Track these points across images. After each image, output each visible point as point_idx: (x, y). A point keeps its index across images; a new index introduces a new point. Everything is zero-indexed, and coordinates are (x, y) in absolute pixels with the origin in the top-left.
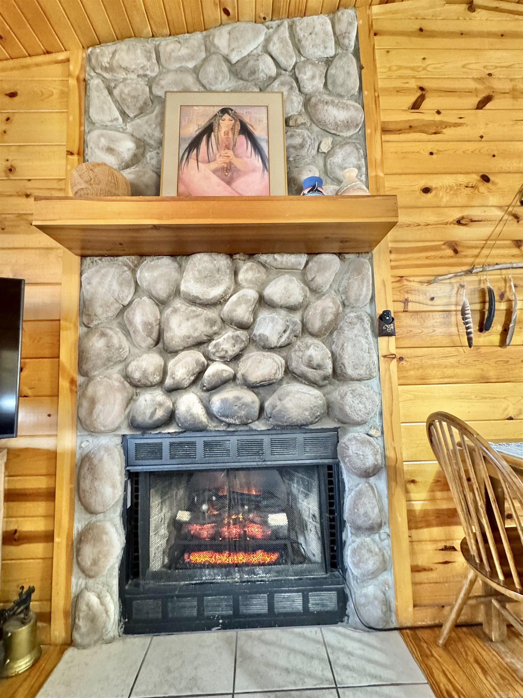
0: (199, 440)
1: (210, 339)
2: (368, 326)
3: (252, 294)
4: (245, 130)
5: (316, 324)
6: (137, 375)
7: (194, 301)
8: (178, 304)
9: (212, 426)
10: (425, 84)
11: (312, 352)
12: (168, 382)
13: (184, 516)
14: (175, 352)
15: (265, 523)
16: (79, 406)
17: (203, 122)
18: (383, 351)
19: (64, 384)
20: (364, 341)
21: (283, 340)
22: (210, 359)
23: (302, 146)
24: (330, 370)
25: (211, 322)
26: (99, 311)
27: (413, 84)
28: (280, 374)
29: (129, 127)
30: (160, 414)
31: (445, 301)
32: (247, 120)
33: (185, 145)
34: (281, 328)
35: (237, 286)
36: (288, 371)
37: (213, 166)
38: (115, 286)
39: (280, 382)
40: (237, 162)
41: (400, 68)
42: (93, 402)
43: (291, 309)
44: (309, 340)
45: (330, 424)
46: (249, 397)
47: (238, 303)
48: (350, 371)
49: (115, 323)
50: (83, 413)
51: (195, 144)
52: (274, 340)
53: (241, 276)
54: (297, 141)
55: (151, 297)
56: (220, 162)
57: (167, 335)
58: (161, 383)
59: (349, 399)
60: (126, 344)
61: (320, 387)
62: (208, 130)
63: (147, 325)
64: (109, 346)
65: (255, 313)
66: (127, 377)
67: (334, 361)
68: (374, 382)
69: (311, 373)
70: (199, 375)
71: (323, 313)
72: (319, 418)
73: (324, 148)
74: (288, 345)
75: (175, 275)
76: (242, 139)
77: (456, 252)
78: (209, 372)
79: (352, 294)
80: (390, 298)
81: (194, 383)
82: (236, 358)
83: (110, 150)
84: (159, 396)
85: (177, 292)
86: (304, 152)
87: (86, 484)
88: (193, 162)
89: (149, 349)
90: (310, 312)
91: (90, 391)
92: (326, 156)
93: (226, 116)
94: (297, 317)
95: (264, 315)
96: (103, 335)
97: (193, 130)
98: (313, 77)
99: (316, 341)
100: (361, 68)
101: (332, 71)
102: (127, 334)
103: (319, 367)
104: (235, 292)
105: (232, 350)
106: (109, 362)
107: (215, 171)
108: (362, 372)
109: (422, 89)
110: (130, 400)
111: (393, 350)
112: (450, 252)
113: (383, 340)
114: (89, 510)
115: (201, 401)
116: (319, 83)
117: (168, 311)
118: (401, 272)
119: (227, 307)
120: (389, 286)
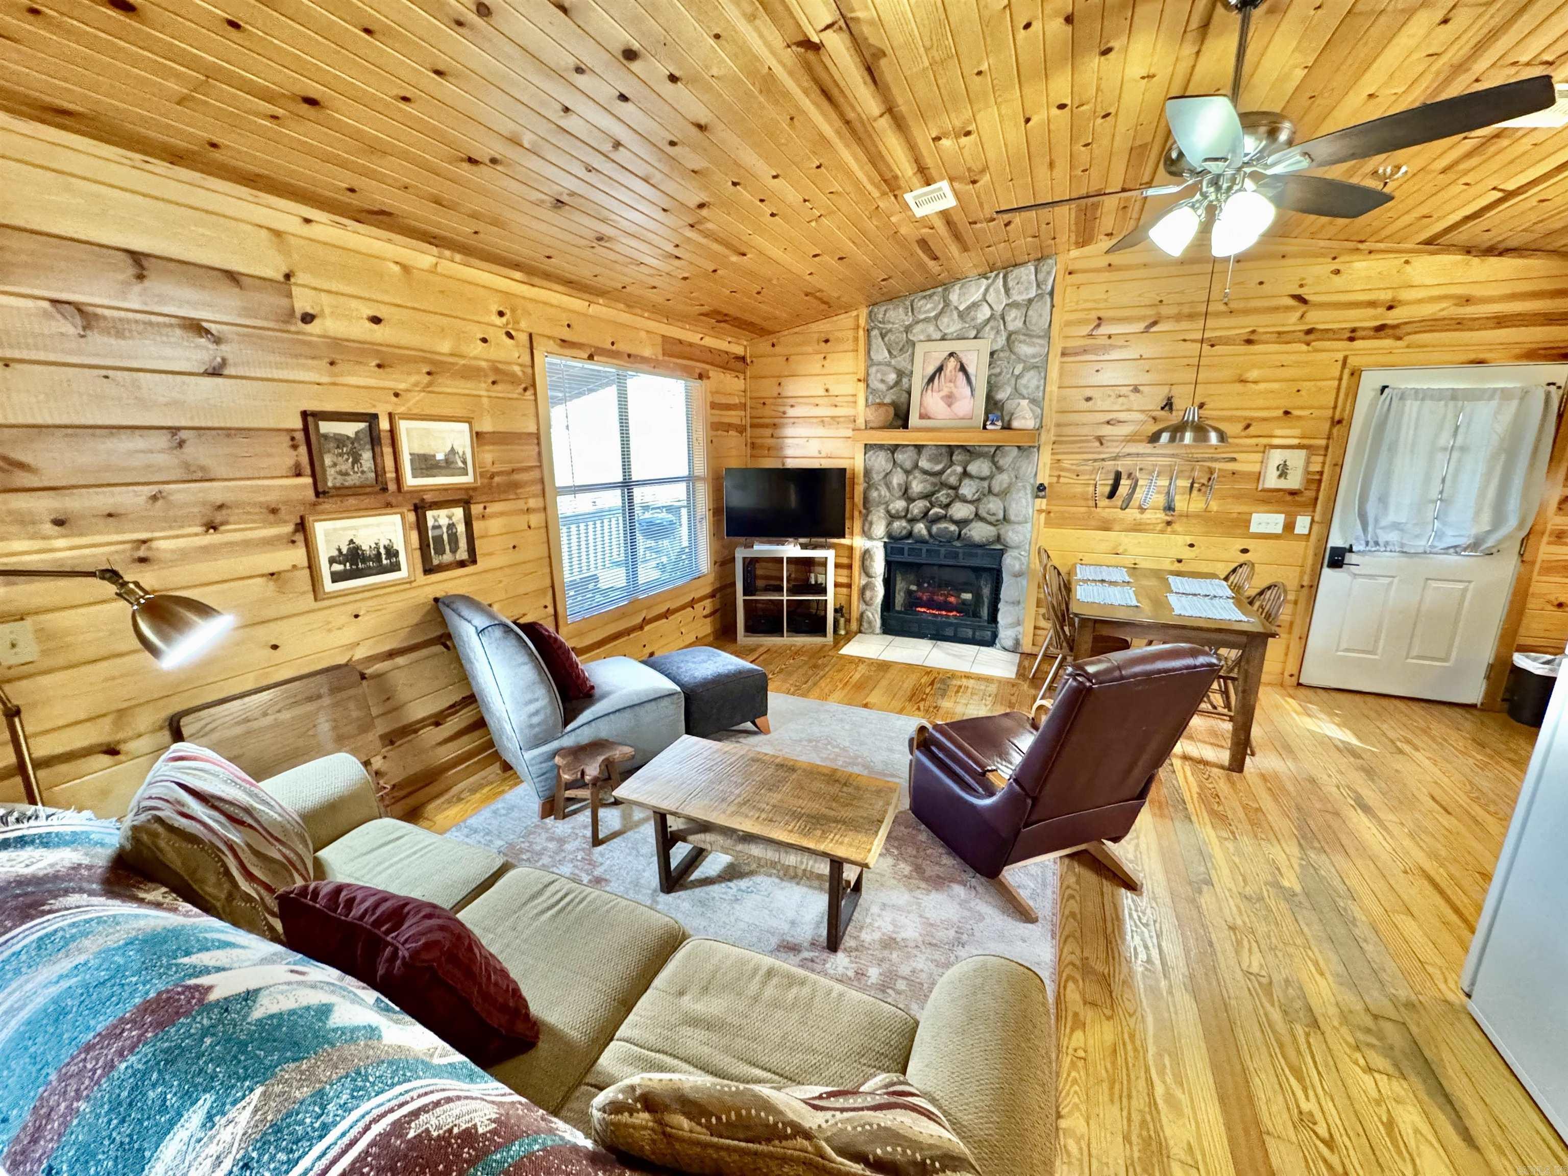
0: (924, 548)
1: (933, 494)
2: (1029, 491)
3: (959, 469)
4: (963, 369)
5: (996, 488)
6: (893, 512)
7: (925, 472)
8: (917, 473)
9: (931, 541)
10: (1101, 314)
11: (991, 506)
12: (909, 516)
13: (914, 588)
14: (914, 500)
15: (958, 597)
16: (864, 525)
17: (937, 364)
18: (1037, 507)
19: (856, 514)
20: (1024, 501)
21: (976, 497)
22: (933, 506)
23: (1000, 374)
24: (1001, 516)
25: (934, 485)
26: (875, 476)
27: (1094, 315)
28: (972, 517)
29: (893, 362)
30: (904, 532)
31: (1087, 477)
32: (964, 361)
33: (926, 380)
34: (974, 491)
35: (952, 463)
36: (977, 515)
37: (942, 394)
38: (883, 463)
39: (972, 521)
40: (954, 390)
41: (1086, 301)
42: (871, 524)
43: (983, 479)
44: (991, 498)
45: (999, 547)
46: (953, 528)
47: (950, 475)
48: (1012, 518)
49: (882, 483)
50: (866, 529)
51: (931, 379)
52: (969, 497)
53: (954, 458)
54: (997, 370)
55: (902, 468)
56: (945, 392)
57: (910, 491)
58: (905, 516)
59: (1010, 533)
60: (888, 494)
61: (995, 525)
62: (940, 369)
63: (899, 485)
64: (880, 496)
65: (960, 481)
66: (888, 512)
67: (1005, 511)
68: (1029, 526)
69: (989, 518)
70: (926, 514)
71: (1001, 484)
72: (992, 543)
73: (1017, 372)
74: (979, 500)
75: (916, 456)
76: (961, 375)
77: (1102, 444)
78: (931, 512)
79: (1022, 472)
80: (1048, 472)
81: (923, 517)
82: (947, 506)
83: (882, 381)
84: (904, 523)
85: (916, 466)
86: (1001, 377)
87: (867, 563)
88: (929, 391)
89: (899, 498)
90: (994, 482)
91: (869, 518)
92: (1018, 377)
93: (952, 359)
94: (985, 484)
95: (966, 481)
96: (877, 489)
97: (931, 370)
98: (1016, 318)
99: (995, 499)
100: (1053, 306)
101: (1030, 313)
102: (888, 488)
103: (994, 514)
104: (950, 466)
105: (945, 501)
106: (879, 504)
107: (942, 398)
108: (1021, 519)
109: (1099, 319)
110: (889, 524)
111: (1044, 507)
112: (1097, 444)
113: (1038, 501)
114: (868, 575)
115: (926, 527)
116: (1019, 324)
117: (911, 477)
118: (1059, 457)
119: (944, 477)
120: (1048, 466)
